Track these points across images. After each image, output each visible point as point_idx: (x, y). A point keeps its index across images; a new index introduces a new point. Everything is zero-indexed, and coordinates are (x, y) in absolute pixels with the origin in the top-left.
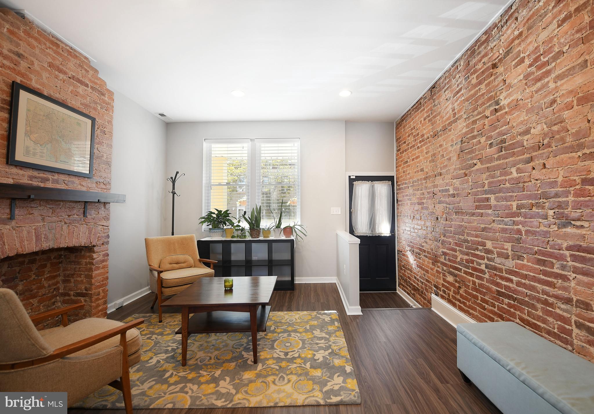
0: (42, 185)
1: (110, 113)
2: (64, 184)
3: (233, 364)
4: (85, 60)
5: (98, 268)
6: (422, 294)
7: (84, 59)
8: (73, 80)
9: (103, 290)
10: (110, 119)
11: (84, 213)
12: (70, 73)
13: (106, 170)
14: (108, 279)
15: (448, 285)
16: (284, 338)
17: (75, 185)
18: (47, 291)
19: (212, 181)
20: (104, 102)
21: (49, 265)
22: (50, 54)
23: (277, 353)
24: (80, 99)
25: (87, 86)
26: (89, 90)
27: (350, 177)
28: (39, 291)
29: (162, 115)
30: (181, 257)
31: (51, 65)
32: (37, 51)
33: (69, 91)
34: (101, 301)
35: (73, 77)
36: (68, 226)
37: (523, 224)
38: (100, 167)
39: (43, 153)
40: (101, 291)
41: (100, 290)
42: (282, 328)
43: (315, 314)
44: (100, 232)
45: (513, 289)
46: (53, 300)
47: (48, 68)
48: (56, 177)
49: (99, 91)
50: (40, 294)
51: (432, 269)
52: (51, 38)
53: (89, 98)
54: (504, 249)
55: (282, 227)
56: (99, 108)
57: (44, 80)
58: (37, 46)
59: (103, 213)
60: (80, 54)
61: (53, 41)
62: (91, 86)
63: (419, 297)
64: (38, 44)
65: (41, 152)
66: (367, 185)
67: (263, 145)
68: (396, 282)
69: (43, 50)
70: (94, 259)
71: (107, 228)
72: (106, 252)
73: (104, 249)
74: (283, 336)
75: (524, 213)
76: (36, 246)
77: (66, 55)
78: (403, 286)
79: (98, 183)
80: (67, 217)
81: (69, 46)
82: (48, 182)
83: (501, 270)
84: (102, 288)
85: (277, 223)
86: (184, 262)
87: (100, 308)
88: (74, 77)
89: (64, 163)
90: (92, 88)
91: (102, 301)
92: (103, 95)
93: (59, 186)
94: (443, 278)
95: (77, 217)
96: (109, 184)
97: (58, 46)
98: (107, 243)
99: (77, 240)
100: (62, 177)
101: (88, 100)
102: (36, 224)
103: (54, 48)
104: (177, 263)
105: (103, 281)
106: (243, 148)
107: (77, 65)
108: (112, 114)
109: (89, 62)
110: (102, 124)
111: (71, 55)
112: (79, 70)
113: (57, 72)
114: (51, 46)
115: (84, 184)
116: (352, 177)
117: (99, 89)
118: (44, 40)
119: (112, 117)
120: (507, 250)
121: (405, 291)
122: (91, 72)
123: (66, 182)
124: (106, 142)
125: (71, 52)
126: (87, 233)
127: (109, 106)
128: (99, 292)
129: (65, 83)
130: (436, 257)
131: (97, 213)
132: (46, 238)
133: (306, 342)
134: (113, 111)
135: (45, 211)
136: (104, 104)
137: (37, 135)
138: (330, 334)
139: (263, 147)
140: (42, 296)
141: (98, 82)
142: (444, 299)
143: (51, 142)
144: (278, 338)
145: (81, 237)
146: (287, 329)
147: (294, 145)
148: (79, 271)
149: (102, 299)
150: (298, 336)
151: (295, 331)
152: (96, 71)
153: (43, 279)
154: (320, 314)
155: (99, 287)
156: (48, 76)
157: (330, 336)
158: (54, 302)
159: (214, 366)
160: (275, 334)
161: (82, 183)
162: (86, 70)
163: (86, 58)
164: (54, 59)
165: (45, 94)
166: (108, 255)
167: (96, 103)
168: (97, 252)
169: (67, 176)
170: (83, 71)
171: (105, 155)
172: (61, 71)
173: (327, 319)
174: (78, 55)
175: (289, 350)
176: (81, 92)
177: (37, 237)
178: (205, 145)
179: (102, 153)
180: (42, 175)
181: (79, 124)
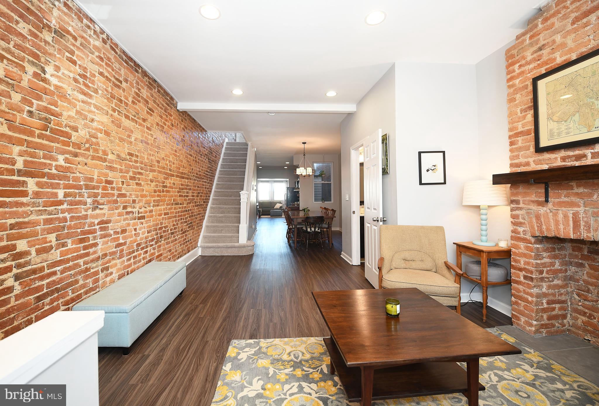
0: (577, 164)
22: (572, 11)
31: (574, 21)
32: (557, 24)
37: (69, 211)
39: (569, 130)
45: (58, 280)
47: (573, 27)
54: (46, 243)
64: (557, 17)
65: (567, 129)
69: (564, 15)
75: (70, 201)
76: (574, 233)
82: (584, 159)
83: (42, 269)
102: (575, 209)
113: (584, 20)
120: (51, 242)
132: (588, 226)
135: (585, 194)
156: (574, 35)
177: (574, 223)
180: (576, 153)
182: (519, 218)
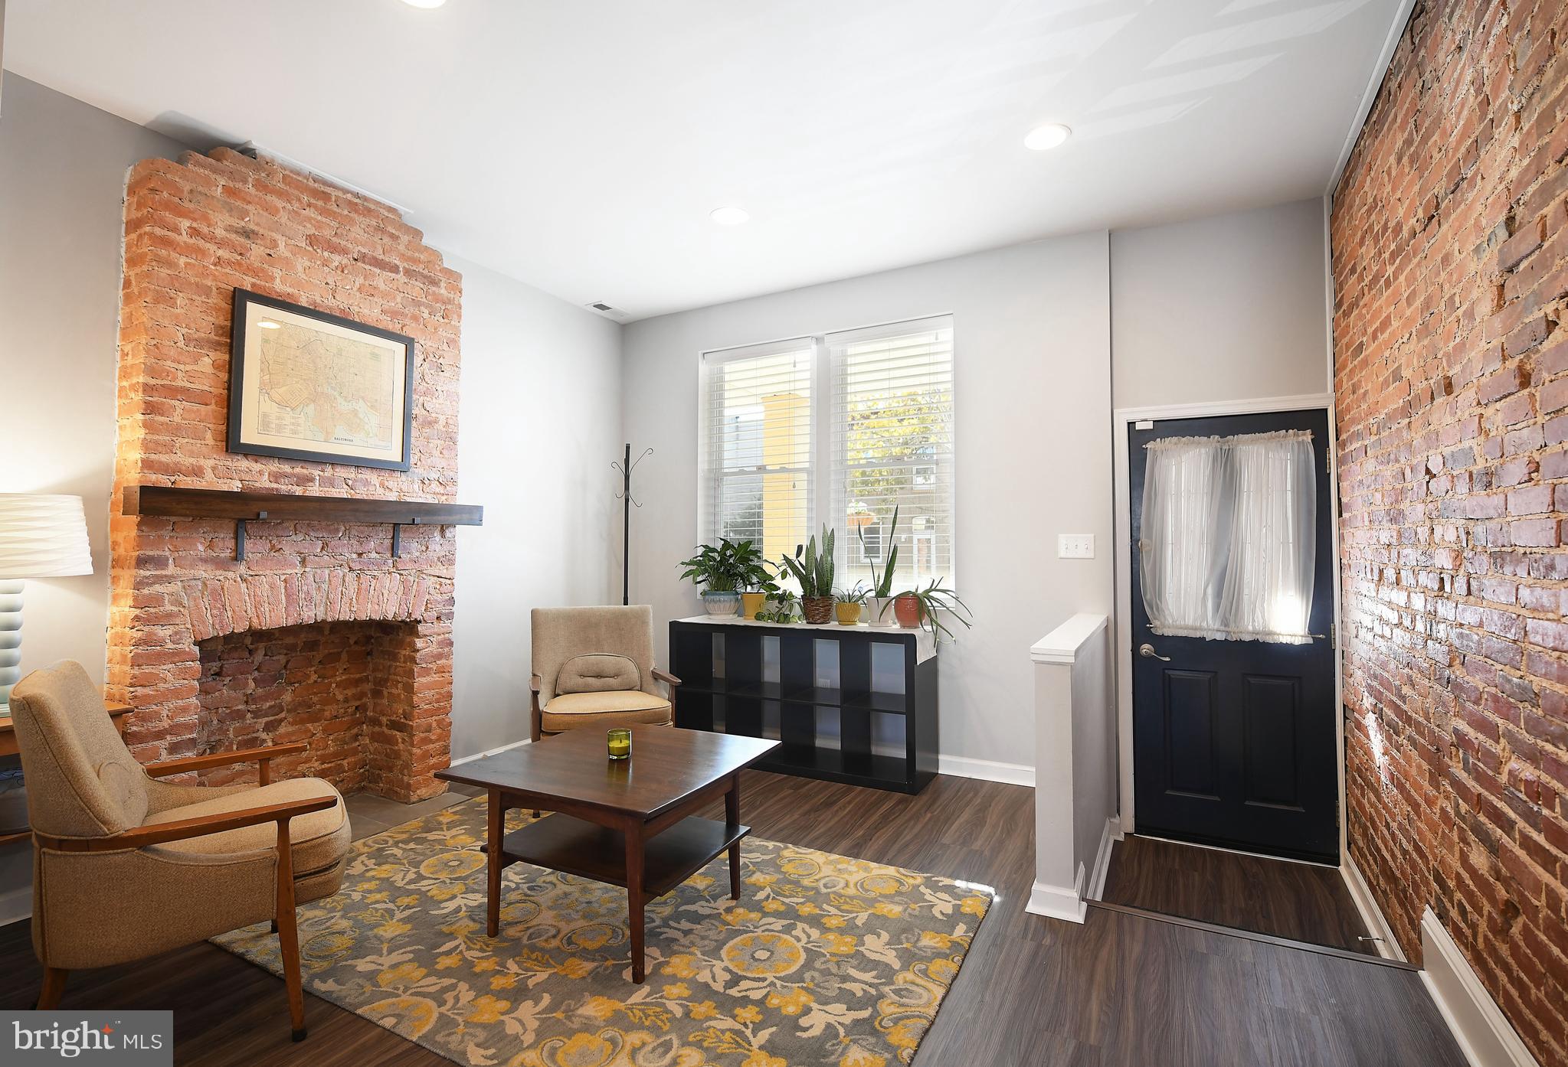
0: (298, 491)
1: (453, 323)
2: (345, 486)
3: (589, 966)
4: (390, 215)
5: (426, 672)
6: (1405, 901)
7: (386, 214)
8: (364, 262)
9: (439, 722)
10: (453, 336)
11: (393, 550)
12: (356, 250)
13: (444, 452)
14: (451, 697)
15: (1472, 887)
16: (767, 933)
17: (372, 488)
18: (342, 710)
19: (726, 464)
20: (437, 299)
21: (344, 656)
22: (309, 219)
23: (711, 971)
24: (380, 301)
25: (395, 269)
26: (401, 277)
27: (1131, 425)
28: (326, 708)
29: (601, 307)
30: (608, 661)
31: (312, 240)
32: (283, 217)
33: (355, 289)
34: (434, 745)
35: (362, 258)
36: (358, 576)
38: (431, 445)
39: (299, 425)
40: (434, 725)
41: (433, 720)
42: (787, 900)
43: (919, 881)
44: (432, 591)
46: (355, 731)
47: (307, 248)
48: (329, 471)
49: (425, 277)
50: (327, 714)
51: (1430, 802)
52: (311, 183)
53: (402, 295)
55: (894, 592)
56: (426, 315)
57: (300, 274)
58: (284, 208)
59: (438, 548)
60: (378, 203)
61: (317, 190)
62: (404, 268)
63: (1399, 910)
64: (284, 204)
65: (293, 424)
66: (1203, 451)
67: (851, 350)
68: (1338, 829)
69: (296, 212)
70: (418, 651)
71: (449, 582)
72: (447, 635)
73: (442, 630)
74: (768, 927)
76: (288, 615)
77: (346, 212)
78: (1360, 850)
79: (427, 482)
80: (355, 556)
81: (352, 193)
82: (311, 484)
84: (437, 718)
85: (881, 582)
86: (615, 676)
87: (433, 761)
88: (364, 256)
89: (344, 442)
90: (407, 272)
91: (437, 745)
92: (434, 282)
93: (334, 493)
94: (1461, 850)
95: (378, 556)
96: (454, 482)
97: (326, 197)
98: (450, 616)
99: (377, 607)
100: (341, 472)
101: (399, 300)
102: (289, 571)
103: (320, 203)
104: (599, 676)
105: (438, 701)
106: (795, 366)
107: (372, 229)
108: (458, 324)
109: (400, 216)
110: (433, 350)
111: (356, 211)
112: (376, 239)
113: (326, 254)
114: (312, 201)
115: (390, 484)
116: (1139, 426)
117: (426, 272)
118: (296, 192)
119: (457, 331)
121: (1363, 872)
122: (405, 238)
123: (350, 483)
124: (445, 388)
125: (356, 204)
126: (400, 593)
127: (449, 307)
128: (430, 725)
129: (346, 272)
130: (1438, 749)
131: (424, 548)
132: (309, 599)
133: (818, 964)
134: (460, 316)
135: (306, 544)
136: (438, 305)
137: (284, 388)
138: (908, 958)
139: (851, 356)
140: (331, 719)
141: (422, 257)
142: (1463, 944)
143: (314, 401)
144: (752, 928)
145: (385, 601)
146: (797, 907)
147: (937, 339)
148: (395, 674)
149: (437, 740)
150: (809, 936)
151: (815, 921)
152: (418, 234)
153: (334, 685)
154: (935, 887)
155: (432, 713)
156: (309, 264)
157: (905, 967)
158: (357, 735)
159: (547, 956)
160: (754, 915)
161: (386, 483)
162: (392, 236)
163: (391, 210)
164: (319, 226)
165: (303, 302)
166: (451, 644)
167: (418, 304)
168: (426, 636)
169: (353, 469)
170: (386, 240)
171: (442, 420)
172: (334, 249)
173: (943, 906)
174: (372, 207)
175: (752, 972)
176: (382, 286)
177: (288, 596)
178: (704, 369)
179: (433, 415)
180: (298, 470)
181: (375, 356)
182: (163, 602)
